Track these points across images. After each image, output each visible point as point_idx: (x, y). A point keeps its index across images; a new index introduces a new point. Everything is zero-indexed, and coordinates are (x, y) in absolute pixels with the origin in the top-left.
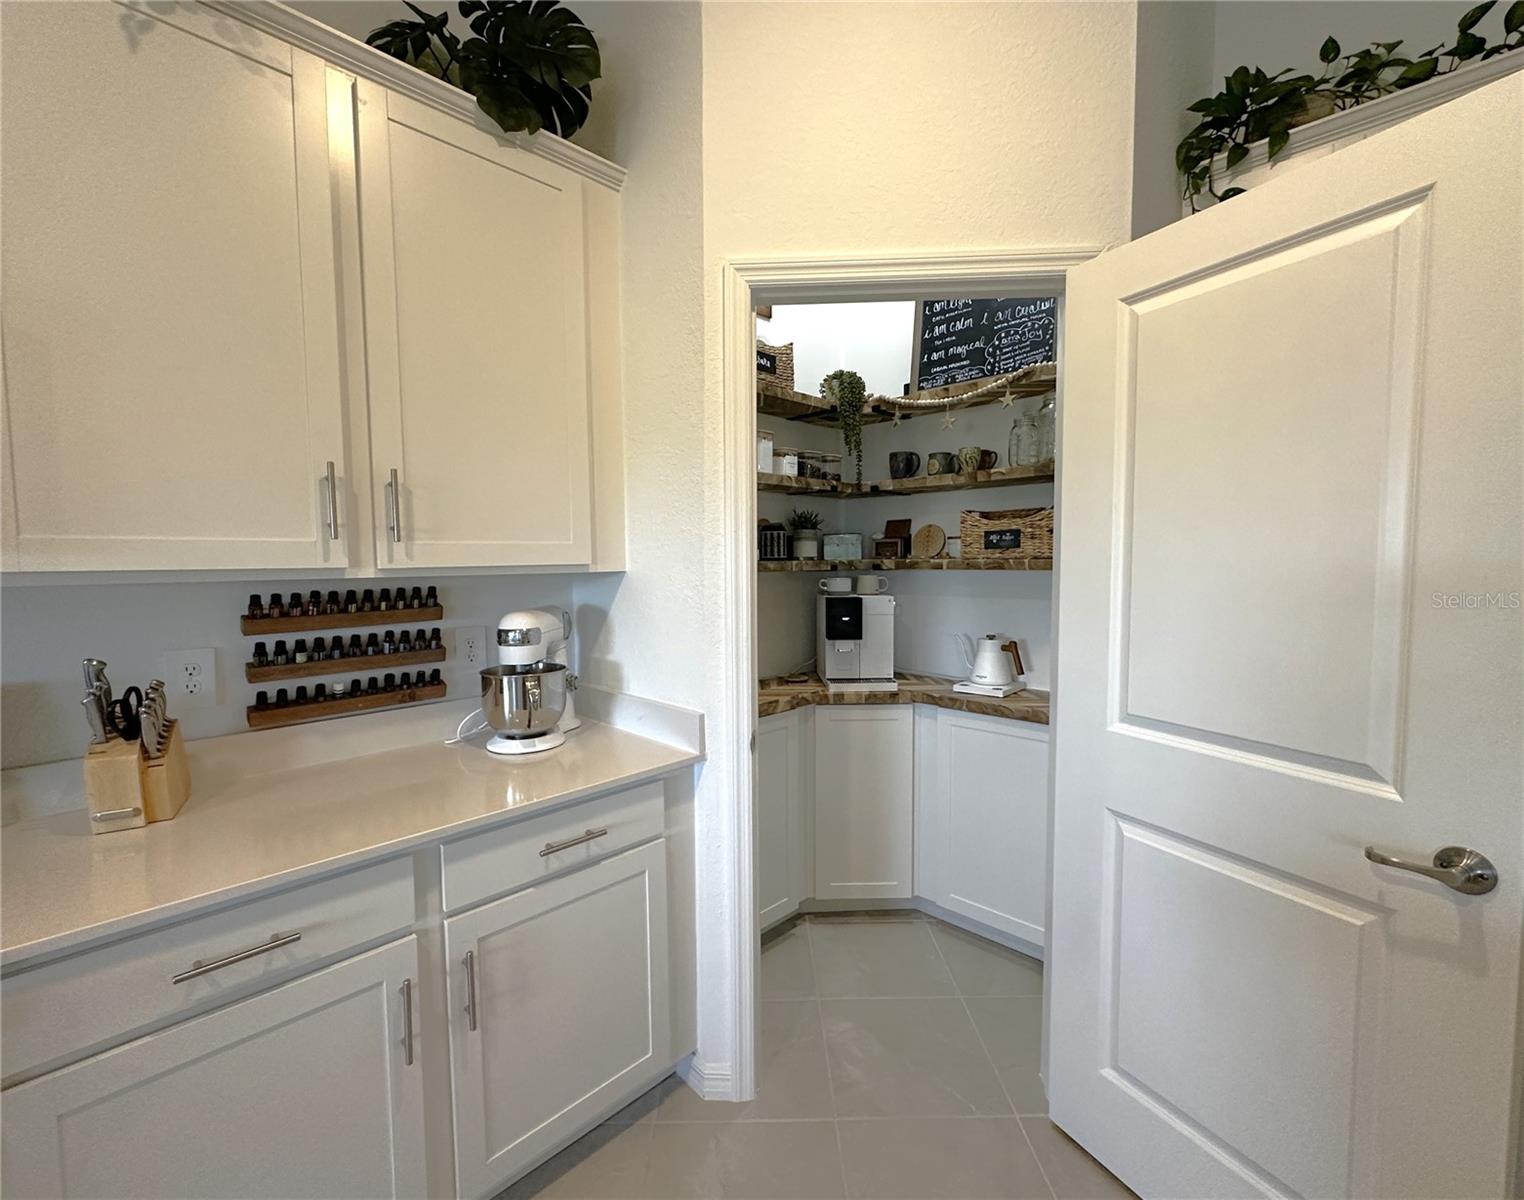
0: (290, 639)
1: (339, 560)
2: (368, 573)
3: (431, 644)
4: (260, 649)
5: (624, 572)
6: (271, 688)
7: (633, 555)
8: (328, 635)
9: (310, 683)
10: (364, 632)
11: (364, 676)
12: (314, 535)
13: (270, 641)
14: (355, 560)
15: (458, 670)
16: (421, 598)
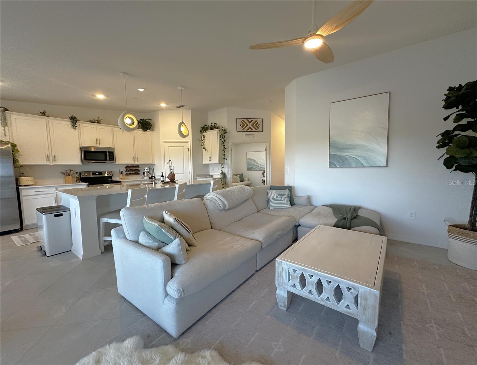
0: (128, 169)
1: (134, 163)
2: (135, 164)
3: (138, 170)
4: (126, 170)
5: (155, 164)
6: (127, 173)
7: (156, 162)
8: (131, 169)
9: (130, 172)
10: (133, 169)
11: (134, 172)
12: (132, 161)
13: (127, 169)
14: (135, 163)
15: (141, 172)
16: (137, 166)
